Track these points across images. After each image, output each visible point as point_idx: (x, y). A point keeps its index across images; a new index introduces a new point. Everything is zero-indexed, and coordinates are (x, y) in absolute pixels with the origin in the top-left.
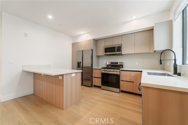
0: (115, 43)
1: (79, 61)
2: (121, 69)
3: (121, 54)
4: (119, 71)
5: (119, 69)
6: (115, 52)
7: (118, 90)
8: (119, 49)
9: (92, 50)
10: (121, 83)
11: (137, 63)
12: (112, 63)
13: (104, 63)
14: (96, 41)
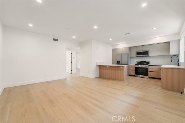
0: (144, 49)
1: (119, 60)
2: (149, 65)
3: (148, 56)
4: (148, 66)
5: (147, 65)
6: (144, 54)
7: (147, 77)
8: (147, 53)
9: (128, 53)
10: (149, 73)
11: (159, 61)
12: (141, 61)
13: (135, 61)
14: (130, 48)
